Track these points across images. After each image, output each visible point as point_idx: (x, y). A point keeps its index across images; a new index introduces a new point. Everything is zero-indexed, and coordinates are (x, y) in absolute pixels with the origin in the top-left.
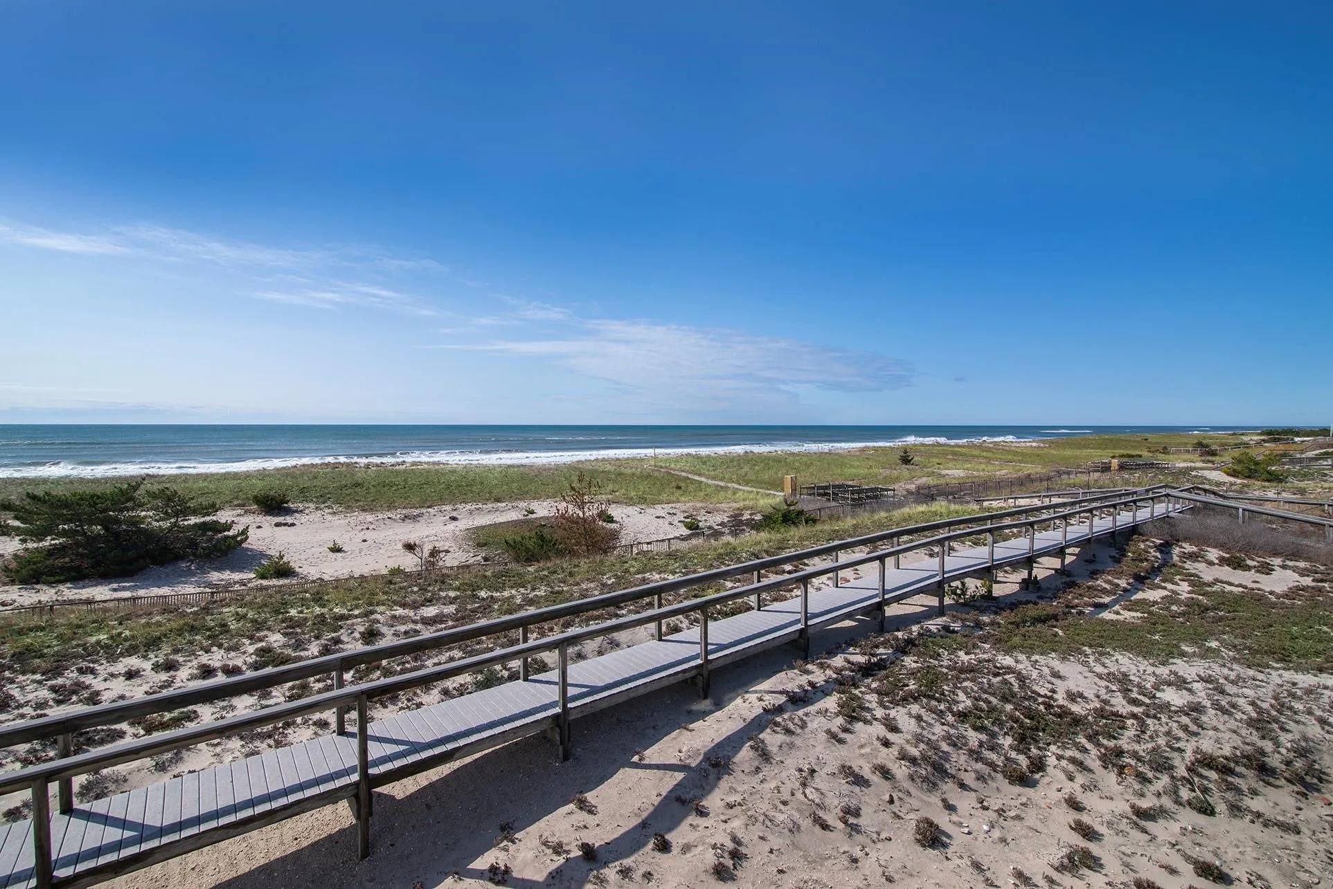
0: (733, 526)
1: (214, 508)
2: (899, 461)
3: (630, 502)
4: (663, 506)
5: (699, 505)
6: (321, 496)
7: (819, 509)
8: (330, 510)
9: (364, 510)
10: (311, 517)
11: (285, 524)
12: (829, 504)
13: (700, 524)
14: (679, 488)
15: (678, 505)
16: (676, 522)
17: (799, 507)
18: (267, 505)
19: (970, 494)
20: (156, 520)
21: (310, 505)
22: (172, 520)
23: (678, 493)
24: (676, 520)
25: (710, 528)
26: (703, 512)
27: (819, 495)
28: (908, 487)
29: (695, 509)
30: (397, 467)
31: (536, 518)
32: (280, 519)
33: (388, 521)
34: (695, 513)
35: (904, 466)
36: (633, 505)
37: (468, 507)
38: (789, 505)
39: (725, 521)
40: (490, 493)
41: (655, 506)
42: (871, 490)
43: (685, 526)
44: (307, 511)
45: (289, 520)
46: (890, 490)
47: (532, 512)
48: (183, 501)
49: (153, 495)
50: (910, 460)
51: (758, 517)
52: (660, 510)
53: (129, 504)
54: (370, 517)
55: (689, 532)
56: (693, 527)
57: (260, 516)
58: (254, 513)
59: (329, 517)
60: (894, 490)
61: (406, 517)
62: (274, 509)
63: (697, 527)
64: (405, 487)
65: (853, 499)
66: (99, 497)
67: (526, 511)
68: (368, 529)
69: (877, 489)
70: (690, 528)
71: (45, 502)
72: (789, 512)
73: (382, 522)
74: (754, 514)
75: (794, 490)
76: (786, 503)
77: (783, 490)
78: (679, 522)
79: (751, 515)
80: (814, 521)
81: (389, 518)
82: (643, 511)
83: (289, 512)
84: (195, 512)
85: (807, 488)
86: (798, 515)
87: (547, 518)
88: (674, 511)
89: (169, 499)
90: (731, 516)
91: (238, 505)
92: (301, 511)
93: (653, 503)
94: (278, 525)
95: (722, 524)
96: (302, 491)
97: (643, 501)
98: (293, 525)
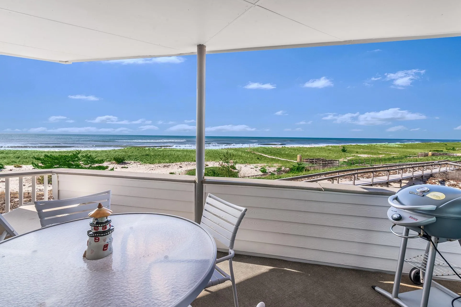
0: (279, 172)
1: (102, 161)
2: (341, 151)
3: (242, 163)
4: (253, 164)
5: (266, 164)
6: (135, 158)
7: (310, 167)
8: (139, 163)
9: (150, 163)
10: (133, 165)
11: (125, 167)
12: (313, 165)
13: (267, 171)
14: (258, 158)
15: (258, 164)
16: (258, 170)
17: (302, 166)
18: (118, 161)
19: (369, 163)
20: (84, 165)
21: (132, 161)
22: (90, 165)
23: (258, 161)
24: (258, 169)
25: (270, 172)
26: (267, 167)
27: (310, 162)
28: (344, 160)
29: (265, 166)
30: (159, 150)
31: (209, 168)
32: (123, 166)
33: (159, 167)
34: (264, 167)
35: (343, 153)
36: (242, 164)
37: (185, 163)
38: (299, 165)
39: (275, 170)
40: (192, 159)
41: (250, 165)
42: (330, 161)
43: (261, 171)
44: (131, 163)
45: (126, 166)
46: (337, 161)
47: (207, 165)
48: (93, 159)
49: (83, 156)
50: (346, 151)
51: (288, 169)
52: (252, 166)
53: (77, 159)
54: (152, 166)
55: (262, 173)
56: (264, 171)
57: (116, 165)
58: (114, 163)
59: (139, 166)
60: (339, 161)
61: (164, 166)
62: (120, 162)
63: (266, 172)
64: (163, 156)
65: (323, 164)
66: (67, 157)
67: (205, 165)
68: (152, 170)
69: (332, 160)
70: (263, 172)
71: (50, 158)
72: (299, 167)
73: (157, 167)
74: (286, 168)
75: (301, 160)
76: (298, 164)
77: (296, 160)
78: (259, 170)
79: (285, 168)
80: (308, 170)
81: (159, 166)
82: (246, 166)
83: (125, 163)
84: (97, 162)
85: (306, 159)
86: (302, 168)
87: (213, 167)
88: (257, 166)
89: (89, 158)
90: (278, 169)
91: (109, 161)
92: (130, 163)
93: (250, 163)
94: (122, 168)
95: (274, 171)
96: (129, 157)
97: (245, 162)
98: (127, 168)
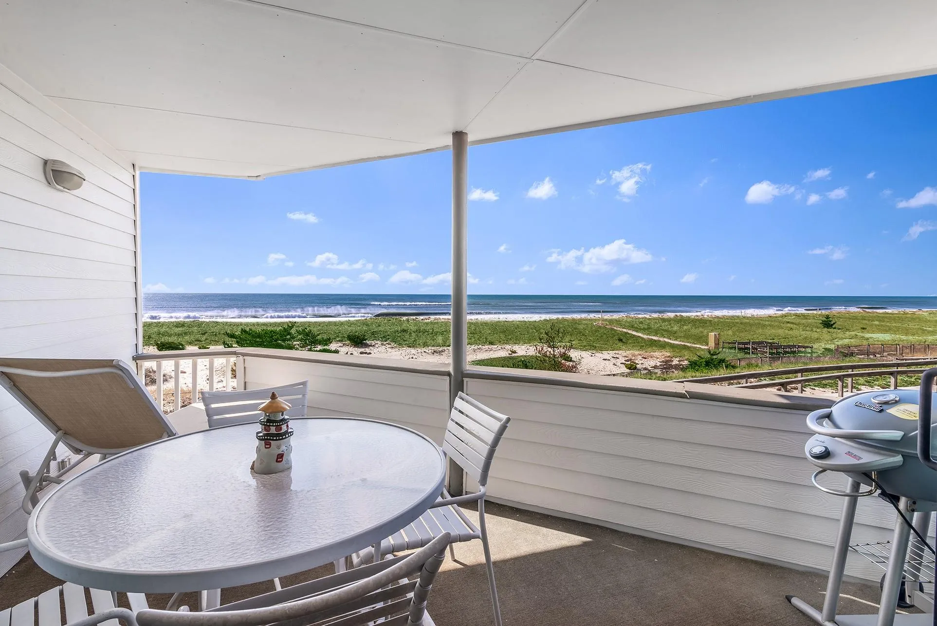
0: (664, 368)
1: (328, 341)
2: (821, 326)
3: (584, 348)
4: (608, 352)
5: (637, 353)
6: (384, 337)
7: (739, 359)
8: (390, 346)
9: (410, 347)
10: (380, 349)
11: (366, 353)
12: (748, 356)
13: (638, 366)
14: (621, 340)
15: (620, 352)
16: (618, 364)
17: (720, 357)
18: (355, 341)
19: (894, 355)
20: (301, 347)
21: (378, 342)
22: (309, 347)
23: (620, 344)
24: (618, 362)
25: (645, 369)
26: (640, 358)
27: (740, 349)
28: (828, 346)
29: (634, 355)
30: (426, 321)
31: (518, 356)
32: (362, 350)
33: (424, 354)
34: (633, 358)
35: (826, 329)
36: (586, 350)
37: (473, 347)
38: (712, 355)
39: (658, 365)
40: (486, 339)
41: (603, 352)
42: (789, 346)
43: (626, 367)
44: (377, 346)
45: (367, 350)
46: (807, 347)
47: (515, 352)
48: (314, 336)
49: (299, 333)
50: (832, 325)
51: (686, 362)
52: (606, 355)
53: (288, 337)
54: (413, 351)
55: (628, 371)
56: (632, 368)
57: (352, 347)
58: (348, 346)
59: (390, 350)
60: (812, 348)
61: (434, 352)
62: (359, 344)
63: (635, 368)
64: (432, 333)
65: (771, 353)
66: (274, 333)
67: (511, 351)
68: (413, 358)
69: (794, 346)
70: (630, 368)
71: (249, 334)
72: (712, 360)
73: (420, 354)
74: (682, 361)
75: (717, 344)
76: (710, 352)
77: (707, 345)
78: (621, 363)
79: (679, 361)
80: (734, 367)
81: (424, 352)
82: (593, 355)
83: (367, 346)
84: (320, 343)
85: (729, 343)
86: (720, 362)
87: (526, 356)
88: (617, 356)
89: (307, 335)
90: (663, 362)
91: (339, 341)
92: (374, 345)
93: (601, 349)
94: (361, 353)
95: (655, 367)
96: (373, 333)
97: (592, 347)
98: (370, 353)
